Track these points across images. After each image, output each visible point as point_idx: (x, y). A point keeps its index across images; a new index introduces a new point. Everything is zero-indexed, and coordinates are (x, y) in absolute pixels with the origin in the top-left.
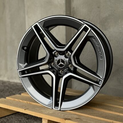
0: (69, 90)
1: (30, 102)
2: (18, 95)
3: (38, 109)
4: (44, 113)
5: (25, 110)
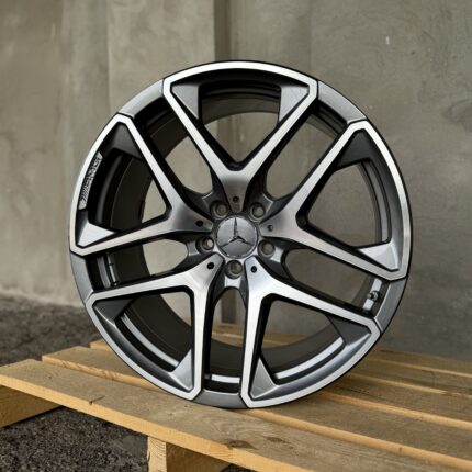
0: (230, 328)
1: (113, 374)
2: (79, 349)
3: (134, 398)
4: (155, 417)
5: (91, 402)
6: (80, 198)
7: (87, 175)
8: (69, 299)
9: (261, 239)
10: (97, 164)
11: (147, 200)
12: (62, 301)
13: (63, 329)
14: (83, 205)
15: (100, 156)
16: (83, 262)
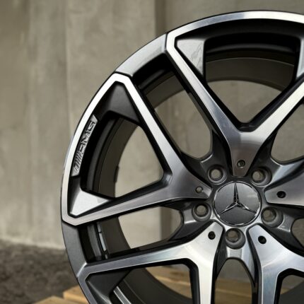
6: (73, 164)
7: (81, 139)
8: (34, 240)
9: (265, 206)
10: (92, 127)
11: (121, 165)
12: (28, 242)
13: (32, 267)
14: (77, 172)
15: (94, 119)
16: (75, 232)
